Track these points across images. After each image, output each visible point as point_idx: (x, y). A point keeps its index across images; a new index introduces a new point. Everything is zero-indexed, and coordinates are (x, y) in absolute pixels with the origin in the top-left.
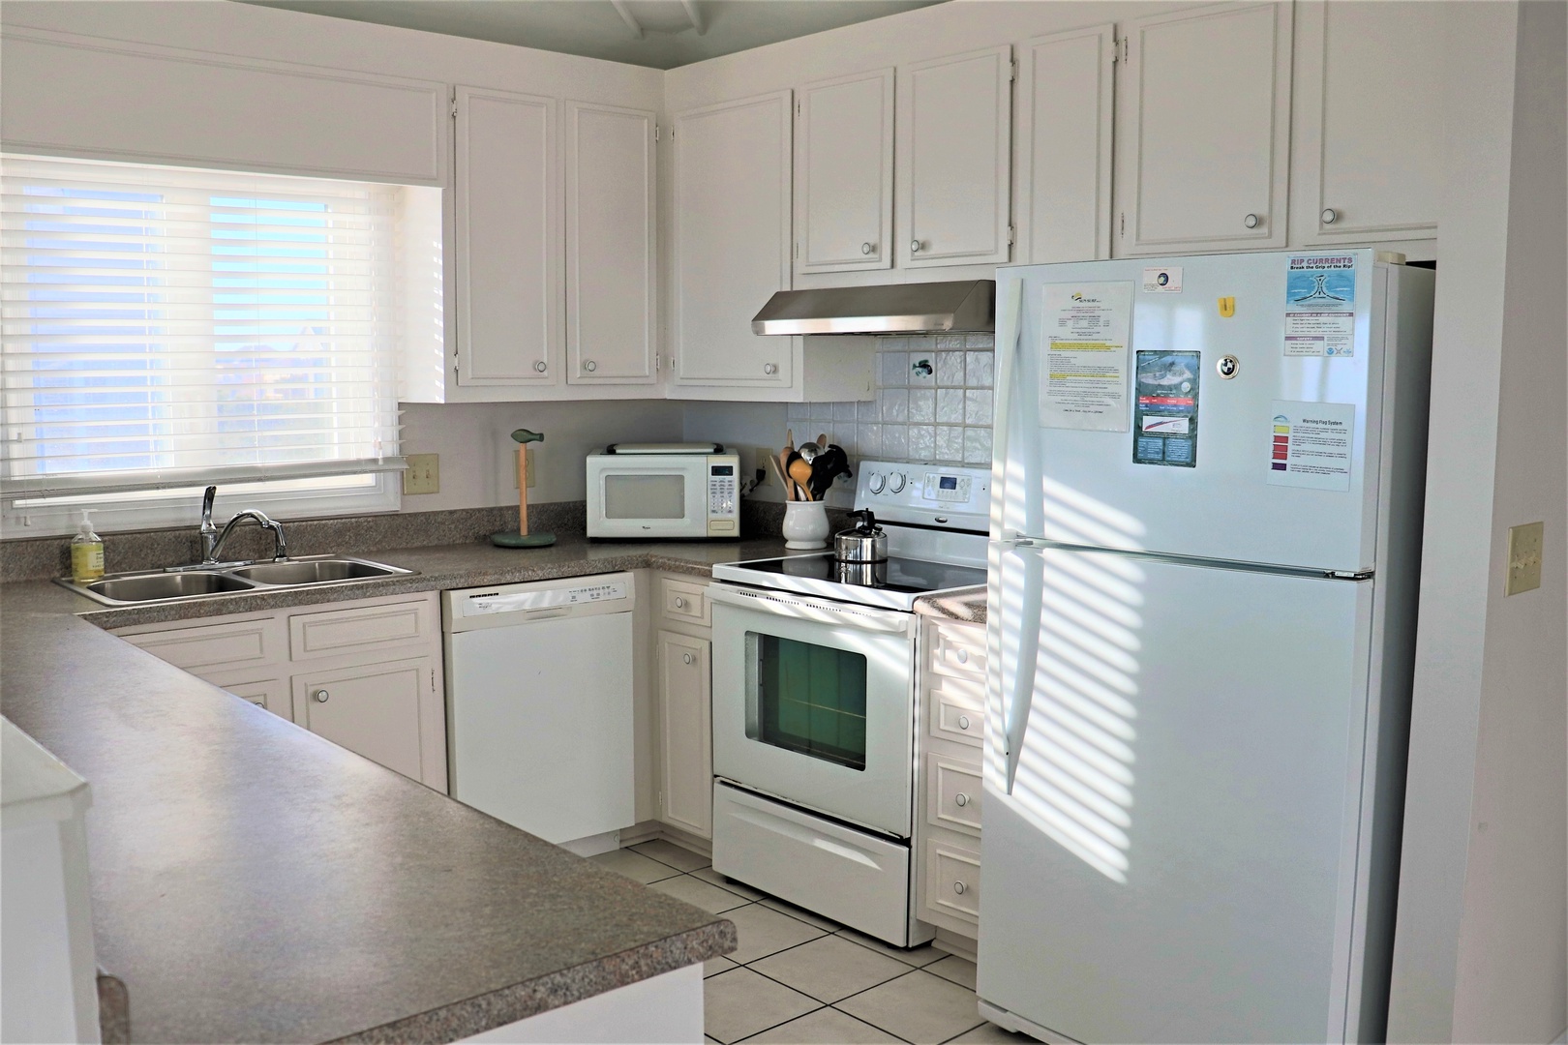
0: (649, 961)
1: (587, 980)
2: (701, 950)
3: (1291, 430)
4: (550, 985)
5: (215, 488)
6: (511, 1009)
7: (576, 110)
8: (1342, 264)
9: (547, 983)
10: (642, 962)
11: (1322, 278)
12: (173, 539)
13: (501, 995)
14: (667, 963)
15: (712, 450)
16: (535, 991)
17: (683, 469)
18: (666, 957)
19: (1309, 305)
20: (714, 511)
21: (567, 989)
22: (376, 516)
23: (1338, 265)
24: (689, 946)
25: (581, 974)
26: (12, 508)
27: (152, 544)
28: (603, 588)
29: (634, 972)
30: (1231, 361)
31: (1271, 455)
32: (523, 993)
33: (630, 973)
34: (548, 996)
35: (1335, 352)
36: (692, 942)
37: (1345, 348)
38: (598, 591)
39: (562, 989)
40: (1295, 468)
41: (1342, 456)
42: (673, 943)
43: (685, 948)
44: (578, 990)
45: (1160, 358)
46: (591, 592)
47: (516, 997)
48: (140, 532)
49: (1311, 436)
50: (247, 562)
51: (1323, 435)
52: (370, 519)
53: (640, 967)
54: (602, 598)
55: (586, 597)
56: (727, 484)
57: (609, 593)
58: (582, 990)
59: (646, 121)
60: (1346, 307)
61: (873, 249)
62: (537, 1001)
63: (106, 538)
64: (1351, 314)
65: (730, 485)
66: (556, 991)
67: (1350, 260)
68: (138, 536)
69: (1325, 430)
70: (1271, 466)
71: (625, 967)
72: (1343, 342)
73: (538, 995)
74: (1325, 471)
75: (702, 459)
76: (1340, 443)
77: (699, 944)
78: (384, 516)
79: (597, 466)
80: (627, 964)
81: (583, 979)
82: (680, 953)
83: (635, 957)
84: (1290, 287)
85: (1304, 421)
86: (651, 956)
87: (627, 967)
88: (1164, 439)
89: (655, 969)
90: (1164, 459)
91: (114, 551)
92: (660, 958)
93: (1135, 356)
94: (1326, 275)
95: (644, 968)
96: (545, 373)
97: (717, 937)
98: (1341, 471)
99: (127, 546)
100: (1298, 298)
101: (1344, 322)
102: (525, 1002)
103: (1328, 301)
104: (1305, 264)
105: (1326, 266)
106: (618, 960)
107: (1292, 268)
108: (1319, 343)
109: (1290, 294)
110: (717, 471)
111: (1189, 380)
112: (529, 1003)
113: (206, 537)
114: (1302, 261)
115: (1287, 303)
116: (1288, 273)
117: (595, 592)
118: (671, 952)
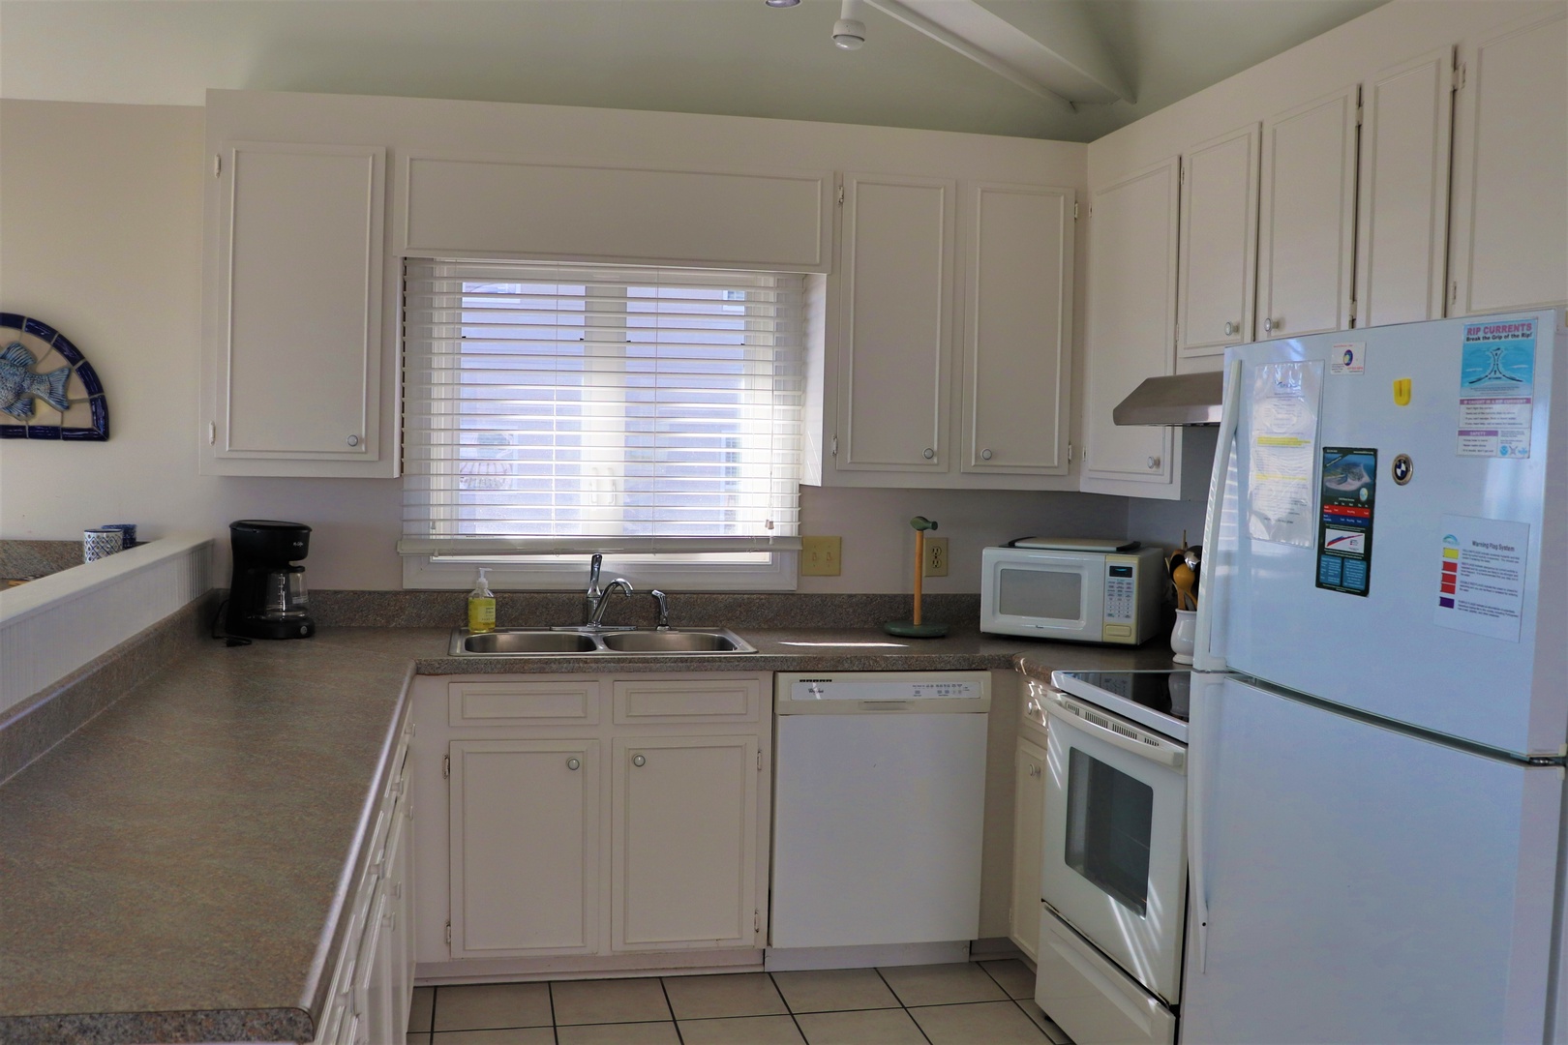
0: (197, 1028)
1: (121, 1030)
2: (264, 1031)
3: (1460, 556)
4: (77, 1024)
5: (601, 557)
6: (33, 1037)
7: (979, 190)
8: (1520, 333)
9: (75, 1022)
10: (189, 1027)
11: (1499, 352)
12: (567, 601)
13: (22, 1022)
14: (220, 1035)
15: (1114, 549)
16: (60, 1026)
17: (1080, 567)
18: (218, 1029)
19: (1483, 389)
20: (1110, 615)
21: (98, 1033)
22: (770, 594)
23: (1516, 333)
24: (249, 1024)
25: (114, 1022)
26: (429, 563)
27: (547, 604)
28: (954, 686)
29: (178, 1034)
30: (1405, 463)
31: (1439, 587)
32: (47, 1025)
33: (174, 1035)
34: (76, 1034)
35: (1510, 451)
36: (251, 1021)
37: (1521, 446)
38: (947, 689)
39: (92, 1031)
40: (1464, 606)
41: (1513, 593)
42: (228, 1016)
43: (244, 1025)
44: (111, 1037)
45: (1342, 457)
46: (939, 689)
47: (38, 1027)
48: (538, 592)
49: (1480, 563)
50: (632, 628)
51: (1493, 564)
52: (763, 597)
53: (185, 1031)
54: (951, 696)
55: (932, 693)
56: (1125, 586)
57: (960, 692)
58: (115, 1038)
59: (1062, 198)
60: (1523, 391)
61: (1236, 329)
62: (63, 1037)
63: (499, 595)
64: (1528, 401)
65: (1128, 588)
66: (85, 1032)
67: (1529, 326)
68: (536, 595)
69: (1496, 557)
70: (1438, 601)
71: (166, 1026)
72: (1519, 437)
73: (64, 1031)
74: (1494, 612)
75: (1101, 558)
76: (1511, 575)
77: (262, 1025)
78: (779, 594)
79: (994, 558)
80: (170, 1025)
81: (116, 1027)
82: (237, 1029)
83: (181, 1020)
84: (1466, 364)
85: (1474, 543)
86: (200, 1024)
87: (170, 1028)
88: (1343, 558)
89: (204, 1037)
90: (1341, 585)
91: (512, 607)
92: (211, 1028)
93: (1322, 450)
94: (1502, 348)
95: (190, 1034)
96: (935, 460)
97: (284, 1022)
98: (1510, 613)
99: (524, 604)
100: (1473, 379)
101: (1518, 410)
102: (49, 1034)
103: (1504, 382)
104: (1481, 334)
105: (1503, 335)
106: (159, 1019)
107: (1468, 339)
108: (1493, 439)
109: (1465, 374)
110: (1115, 571)
111: (1365, 486)
112: (54, 1036)
113: (591, 602)
114: (1478, 330)
115: (1462, 386)
116: (1464, 345)
117: (943, 689)
118: (226, 1025)
